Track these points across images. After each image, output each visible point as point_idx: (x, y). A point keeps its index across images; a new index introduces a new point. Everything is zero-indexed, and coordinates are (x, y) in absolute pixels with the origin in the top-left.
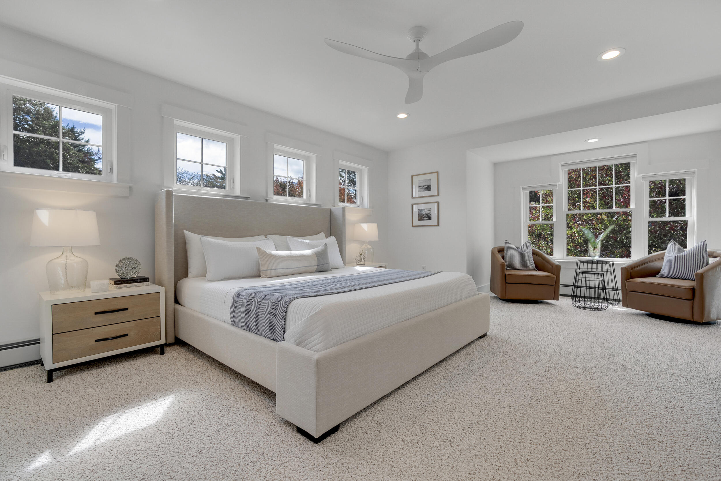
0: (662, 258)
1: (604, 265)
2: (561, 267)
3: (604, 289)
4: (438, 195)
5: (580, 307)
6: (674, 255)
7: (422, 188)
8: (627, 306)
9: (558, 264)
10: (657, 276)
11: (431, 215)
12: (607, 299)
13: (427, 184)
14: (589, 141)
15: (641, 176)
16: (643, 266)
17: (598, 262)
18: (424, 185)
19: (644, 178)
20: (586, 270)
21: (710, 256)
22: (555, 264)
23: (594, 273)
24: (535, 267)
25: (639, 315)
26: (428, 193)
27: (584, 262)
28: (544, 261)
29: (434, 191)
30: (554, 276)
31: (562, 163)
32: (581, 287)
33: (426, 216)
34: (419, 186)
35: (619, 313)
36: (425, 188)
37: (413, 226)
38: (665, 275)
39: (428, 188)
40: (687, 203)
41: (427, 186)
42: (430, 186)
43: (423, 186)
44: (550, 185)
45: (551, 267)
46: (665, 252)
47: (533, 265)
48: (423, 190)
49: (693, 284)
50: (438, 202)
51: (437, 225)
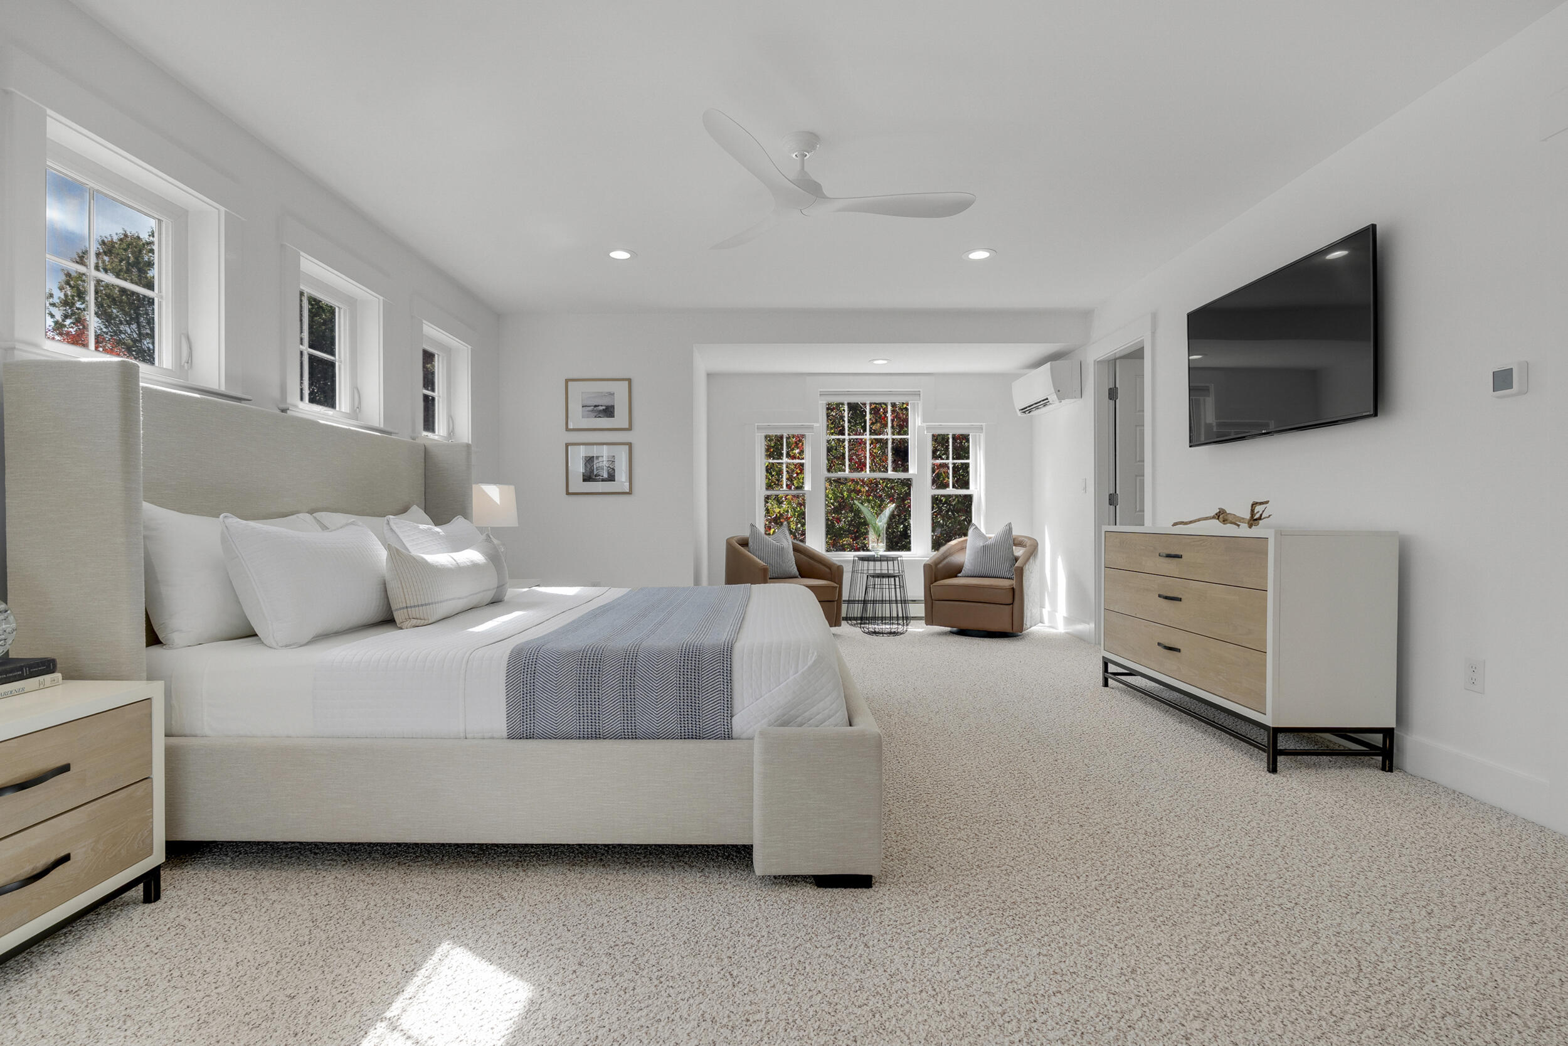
0: (962, 549)
1: (891, 563)
2: (845, 569)
3: (904, 602)
4: (630, 429)
5: (869, 633)
6: (982, 544)
7: (592, 411)
8: (932, 625)
9: (839, 564)
10: (959, 575)
11: (613, 469)
12: (907, 618)
13: (606, 402)
14: (876, 362)
15: (925, 425)
16: (944, 562)
17: (881, 559)
18: (597, 404)
19: (928, 428)
20: (879, 572)
21: (1015, 545)
22: (835, 564)
23: (889, 576)
24: (797, 573)
25: (945, 634)
26: (604, 422)
27: (863, 559)
28: (812, 561)
29: (620, 419)
30: (836, 585)
31: (822, 390)
32: (890, 602)
33: (600, 474)
34: (585, 404)
35: (922, 636)
36: (600, 411)
37: (568, 493)
38: (970, 573)
39: (609, 412)
40: (971, 470)
41: (604, 408)
42: (613, 407)
43: (596, 406)
44: (802, 427)
45: (828, 570)
46: (967, 540)
47: (794, 570)
48: (595, 414)
49: (1013, 582)
50: (630, 445)
51: (630, 493)
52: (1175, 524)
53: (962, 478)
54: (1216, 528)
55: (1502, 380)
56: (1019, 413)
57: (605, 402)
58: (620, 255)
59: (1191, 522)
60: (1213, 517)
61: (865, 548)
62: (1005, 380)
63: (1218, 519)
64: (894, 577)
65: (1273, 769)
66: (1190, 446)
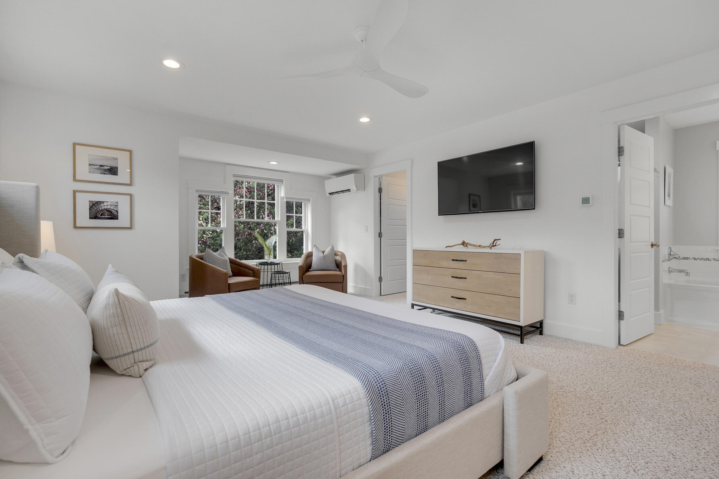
4: (130, 185)
9: (258, 268)
10: (311, 270)
11: (117, 211)
14: (271, 163)
15: (285, 196)
18: (103, 164)
19: (286, 198)
22: (256, 268)
24: (231, 274)
26: (110, 177)
28: (239, 267)
29: (123, 176)
30: (258, 279)
31: (234, 173)
33: (106, 213)
34: (92, 163)
36: (105, 170)
37: (75, 227)
39: (113, 171)
40: (303, 219)
41: (109, 168)
42: (117, 168)
43: (101, 166)
44: (223, 193)
45: (251, 271)
47: (230, 272)
48: (101, 171)
49: (342, 272)
50: (131, 195)
51: (130, 228)
52: (446, 247)
53: (299, 223)
54: (462, 249)
55: (586, 201)
56: (328, 195)
57: (111, 164)
58: (171, 64)
59: (453, 246)
60: (461, 244)
61: (262, 257)
62: (322, 179)
63: (463, 245)
64: (288, 273)
65: (522, 342)
66: (439, 215)
